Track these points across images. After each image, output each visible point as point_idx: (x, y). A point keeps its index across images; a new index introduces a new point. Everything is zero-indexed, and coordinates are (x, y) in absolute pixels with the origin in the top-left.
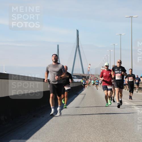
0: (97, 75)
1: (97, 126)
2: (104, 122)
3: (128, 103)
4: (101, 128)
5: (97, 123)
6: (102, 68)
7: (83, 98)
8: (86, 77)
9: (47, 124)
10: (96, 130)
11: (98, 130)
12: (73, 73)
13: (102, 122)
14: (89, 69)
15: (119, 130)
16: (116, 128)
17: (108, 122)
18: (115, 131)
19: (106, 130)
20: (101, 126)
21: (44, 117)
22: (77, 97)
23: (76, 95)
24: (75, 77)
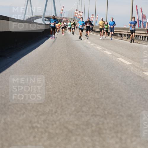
0: (70, 18)
1: (67, 69)
2: (75, 65)
3: (100, 48)
4: (71, 71)
5: (66, 66)
6: (76, 11)
7: (54, 41)
8: (59, 20)
9: (15, 64)
10: (66, 73)
11: (68, 73)
12: (45, 15)
13: (72, 65)
14: (62, 11)
15: (89, 74)
16: (86, 72)
17: (78, 66)
18: (84, 74)
19: (76, 73)
20: (71, 69)
21: (11, 57)
22: (48, 40)
23: (47, 38)
24: (47, 19)
